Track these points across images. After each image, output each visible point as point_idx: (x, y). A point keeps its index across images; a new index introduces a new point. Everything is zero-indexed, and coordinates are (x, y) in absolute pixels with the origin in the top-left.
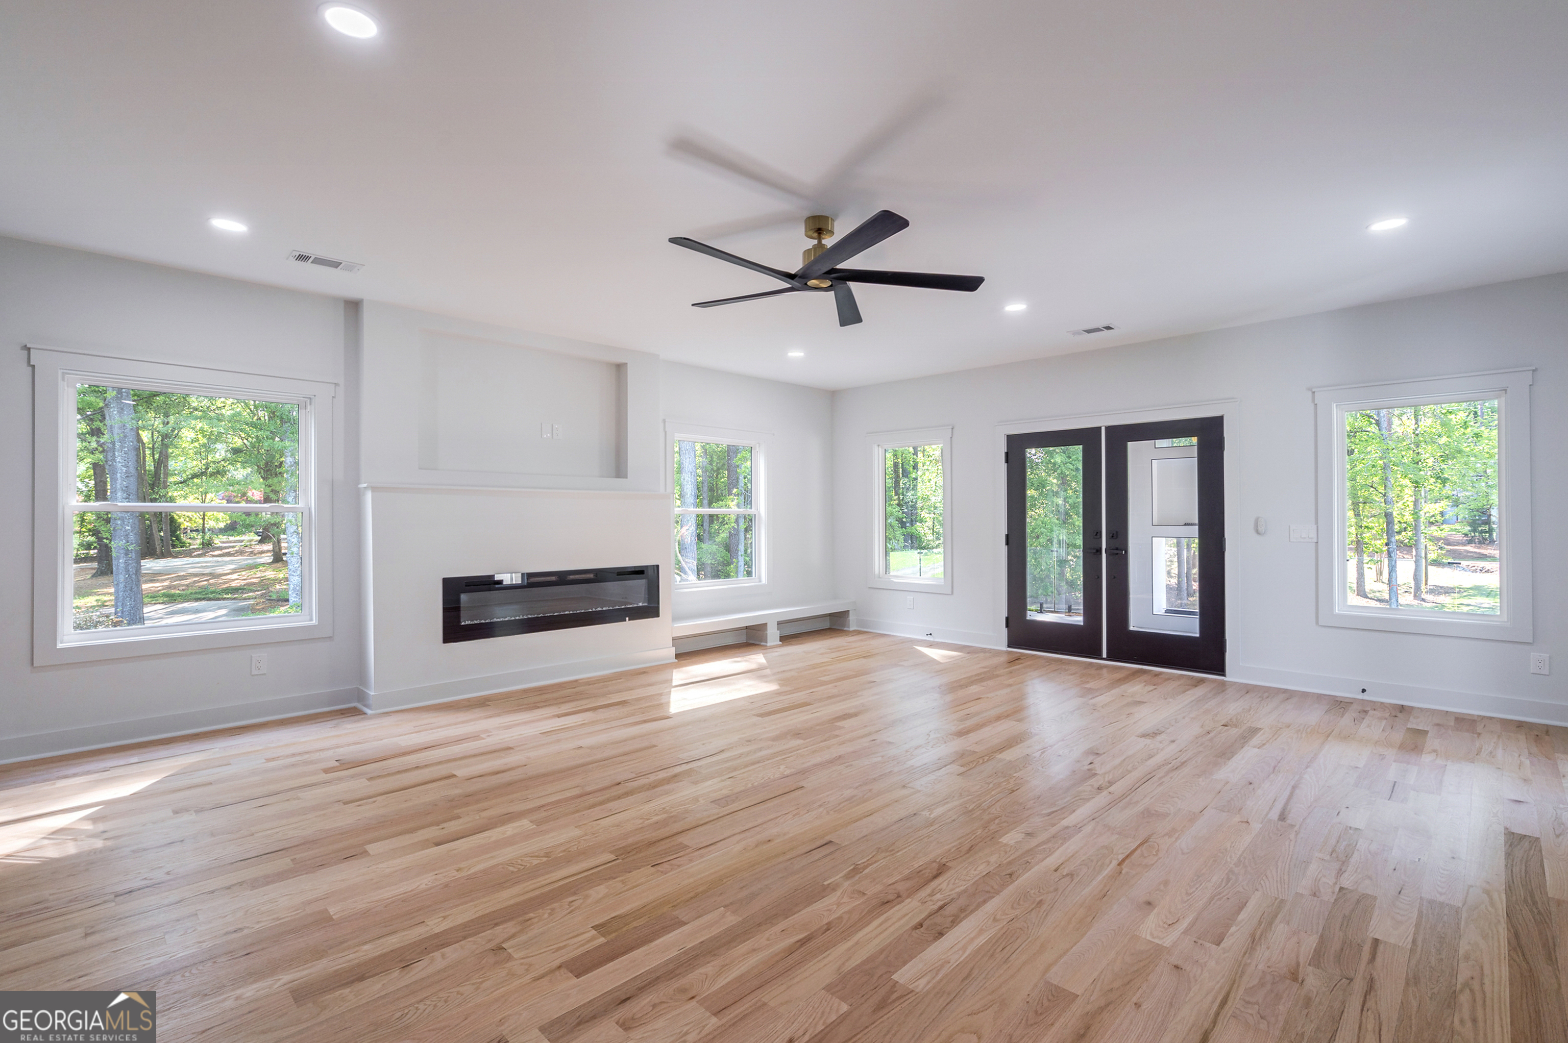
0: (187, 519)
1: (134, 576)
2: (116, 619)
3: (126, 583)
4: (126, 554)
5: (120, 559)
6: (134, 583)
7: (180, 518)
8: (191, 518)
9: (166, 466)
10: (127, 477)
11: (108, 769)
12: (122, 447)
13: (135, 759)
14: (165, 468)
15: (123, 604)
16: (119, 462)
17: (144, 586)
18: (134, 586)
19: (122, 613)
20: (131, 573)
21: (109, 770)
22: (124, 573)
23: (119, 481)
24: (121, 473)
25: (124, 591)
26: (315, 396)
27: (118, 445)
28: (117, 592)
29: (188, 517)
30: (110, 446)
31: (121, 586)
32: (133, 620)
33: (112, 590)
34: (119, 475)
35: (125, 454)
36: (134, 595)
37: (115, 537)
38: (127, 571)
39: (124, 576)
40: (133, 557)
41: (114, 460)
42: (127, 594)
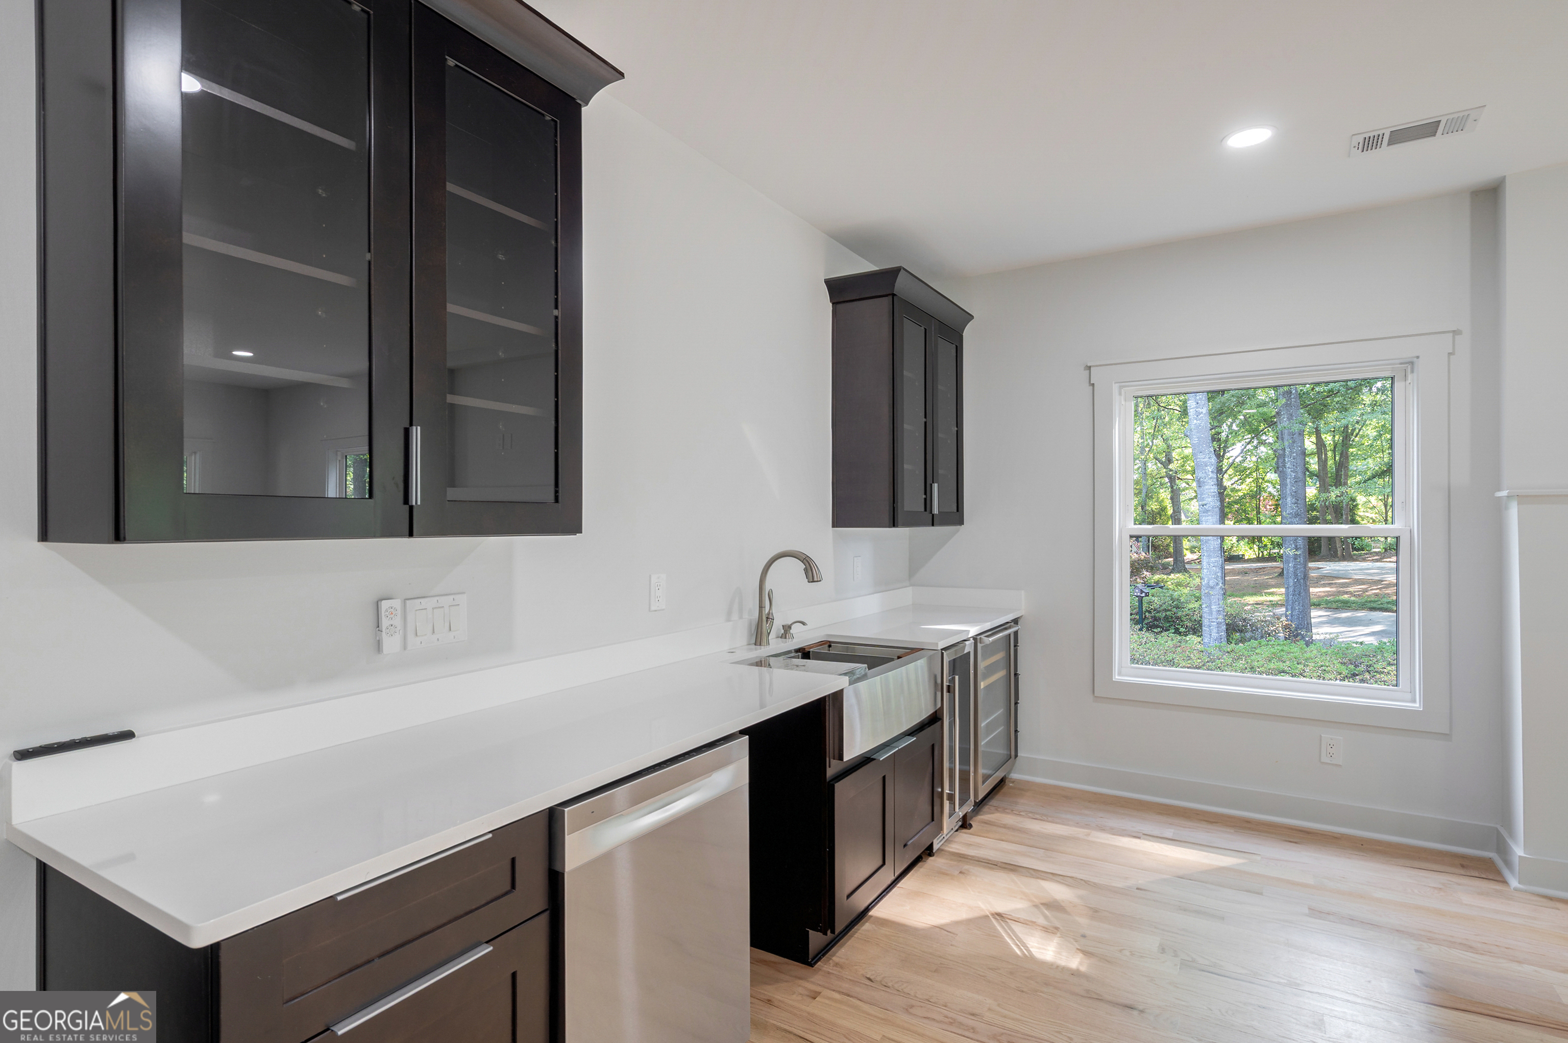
0: (1371, 521)
1: (1302, 581)
2: (1286, 622)
3: (1295, 587)
4: (1295, 559)
5: (1289, 563)
6: (1302, 587)
7: (1363, 520)
8: (1375, 520)
9: (1347, 468)
10: (1296, 482)
11: (1140, 835)
12: (1291, 452)
13: (1169, 833)
14: (1346, 469)
15: (1292, 608)
16: (1289, 467)
17: (1312, 590)
18: (1302, 591)
19: (1292, 616)
20: (1299, 578)
21: (1139, 838)
22: (1293, 577)
23: (1289, 486)
24: (1291, 479)
25: (1293, 595)
26: (1418, 357)
27: (1287, 451)
28: (1287, 594)
29: (1371, 518)
30: (1281, 452)
31: (1291, 589)
32: (1301, 625)
33: (1283, 590)
34: (1288, 480)
35: (1294, 459)
36: (1302, 599)
37: (1285, 541)
38: (1296, 575)
39: (1294, 580)
40: (1302, 562)
41: (1284, 466)
42: (1296, 598)
